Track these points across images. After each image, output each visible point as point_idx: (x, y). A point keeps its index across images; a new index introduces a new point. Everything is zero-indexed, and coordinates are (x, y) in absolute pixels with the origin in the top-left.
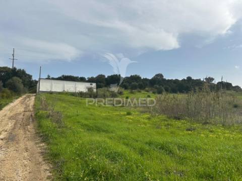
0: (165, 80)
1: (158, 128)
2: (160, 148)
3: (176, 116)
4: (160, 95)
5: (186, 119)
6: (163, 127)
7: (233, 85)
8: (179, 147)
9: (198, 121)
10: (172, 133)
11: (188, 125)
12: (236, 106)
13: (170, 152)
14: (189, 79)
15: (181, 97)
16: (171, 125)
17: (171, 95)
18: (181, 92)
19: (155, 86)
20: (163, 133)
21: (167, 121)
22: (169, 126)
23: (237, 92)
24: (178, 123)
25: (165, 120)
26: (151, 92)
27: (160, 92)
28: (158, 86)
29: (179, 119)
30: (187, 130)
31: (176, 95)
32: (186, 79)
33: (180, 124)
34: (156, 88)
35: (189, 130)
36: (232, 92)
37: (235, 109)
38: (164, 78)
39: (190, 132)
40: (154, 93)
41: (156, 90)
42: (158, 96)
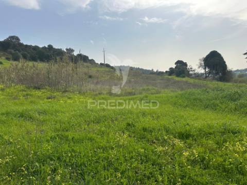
0: (22, 45)
1: (15, 99)
2: (19, 117)
3: (36, 86)
4: (17, 62)
5: (46, 89)
6: (21, 97)
7: (90, 58)
8: (39, 113)
9: (58, 90)
10: (31, 102)
11: (48, 94)
12: (90, 77)
13: (31, 118)
14: (50, 47)
15: (41, 66)
16: (30, 95)
17: (31, 64)
18: (42, 60)
19: (9, 50)
20: (22, 104)
21: (25, 91)
22: (29, 96)
23: (92, 64)
24: (38, 93)
25: (23, 90)
26: (4, 58)
27: (16, 59)
28: (13, 51)
29: (39, 89)
30: (47, 99)
31: (36, 63)
32: (47, 46)
33: (40, 93)
34: (11, 53)
35: (49, 98)
36: (89, 64)
37: (90, 79)
38: (21, 42)
39: (50, 100)
40: (8, 59)
41: (10, 56)
42: (15, 63)
